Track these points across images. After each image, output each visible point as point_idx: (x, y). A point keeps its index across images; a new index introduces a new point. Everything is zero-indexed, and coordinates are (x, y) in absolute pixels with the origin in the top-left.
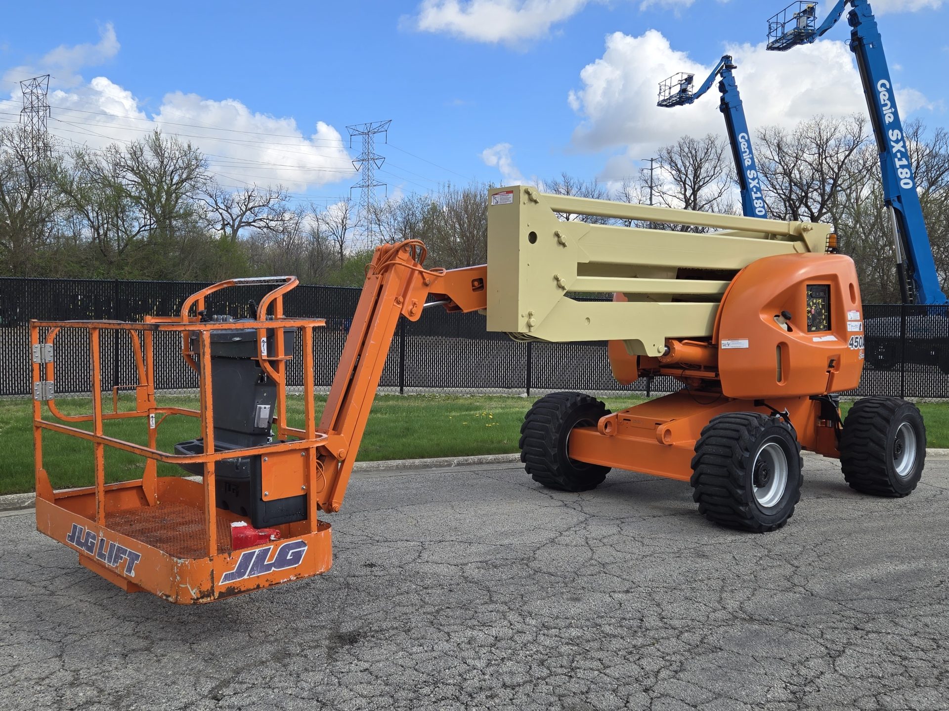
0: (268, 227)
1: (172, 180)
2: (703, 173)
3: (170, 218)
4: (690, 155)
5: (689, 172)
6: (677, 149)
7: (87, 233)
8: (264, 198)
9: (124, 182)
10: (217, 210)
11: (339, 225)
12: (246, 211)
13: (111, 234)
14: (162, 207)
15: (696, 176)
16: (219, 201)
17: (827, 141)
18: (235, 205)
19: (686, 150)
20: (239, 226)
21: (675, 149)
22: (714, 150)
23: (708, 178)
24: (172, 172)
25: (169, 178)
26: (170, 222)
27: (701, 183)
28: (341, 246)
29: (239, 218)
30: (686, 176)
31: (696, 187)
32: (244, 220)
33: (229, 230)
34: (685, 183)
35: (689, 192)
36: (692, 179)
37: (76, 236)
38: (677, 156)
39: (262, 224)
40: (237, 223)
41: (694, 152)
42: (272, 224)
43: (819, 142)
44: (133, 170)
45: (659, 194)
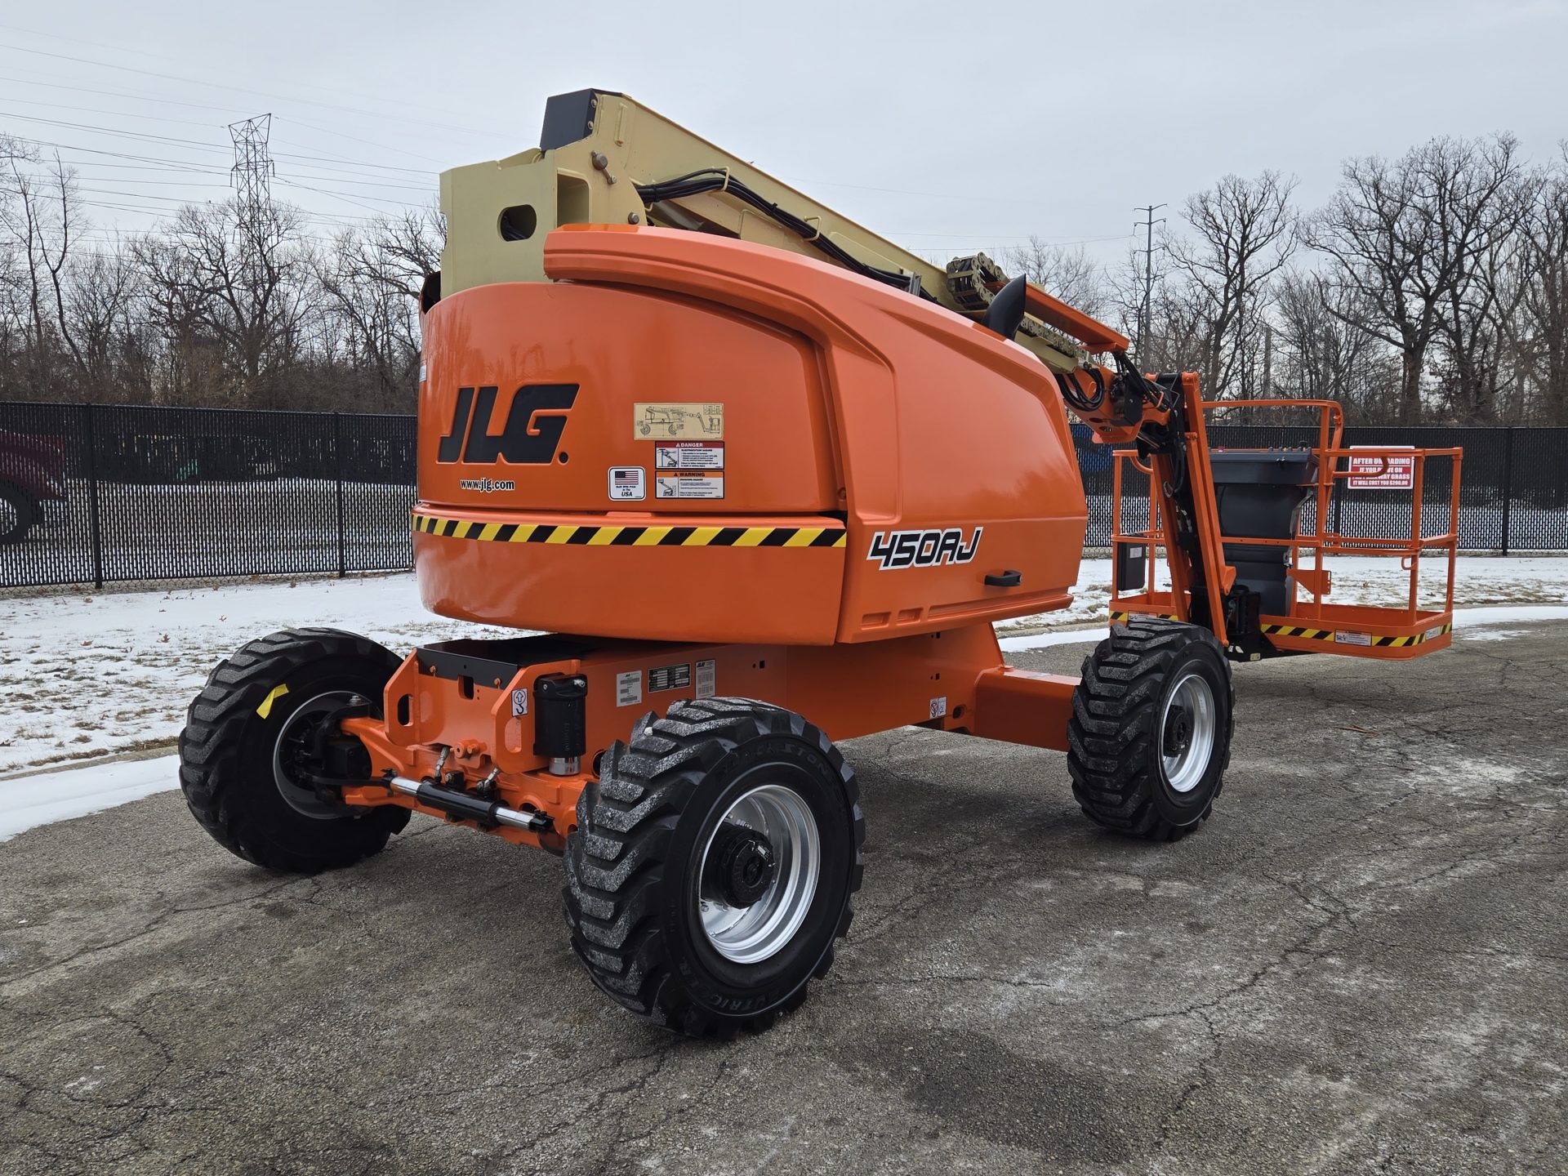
2: (1254, 232)
4: (1235, 203)
5: (1234, 230)
6: (1214, 195)
15: (1245, 237)
19: (1230, 195)
21: (1211, 196)
22: (1272, 196)
23: (1264, 239)
30: (1230, 236)
31: (1246, 252)
34: (1226, 247)
35: (1233, 260)
36: (1239, 241)
38: (1215, 206)
45: (1186, 265)
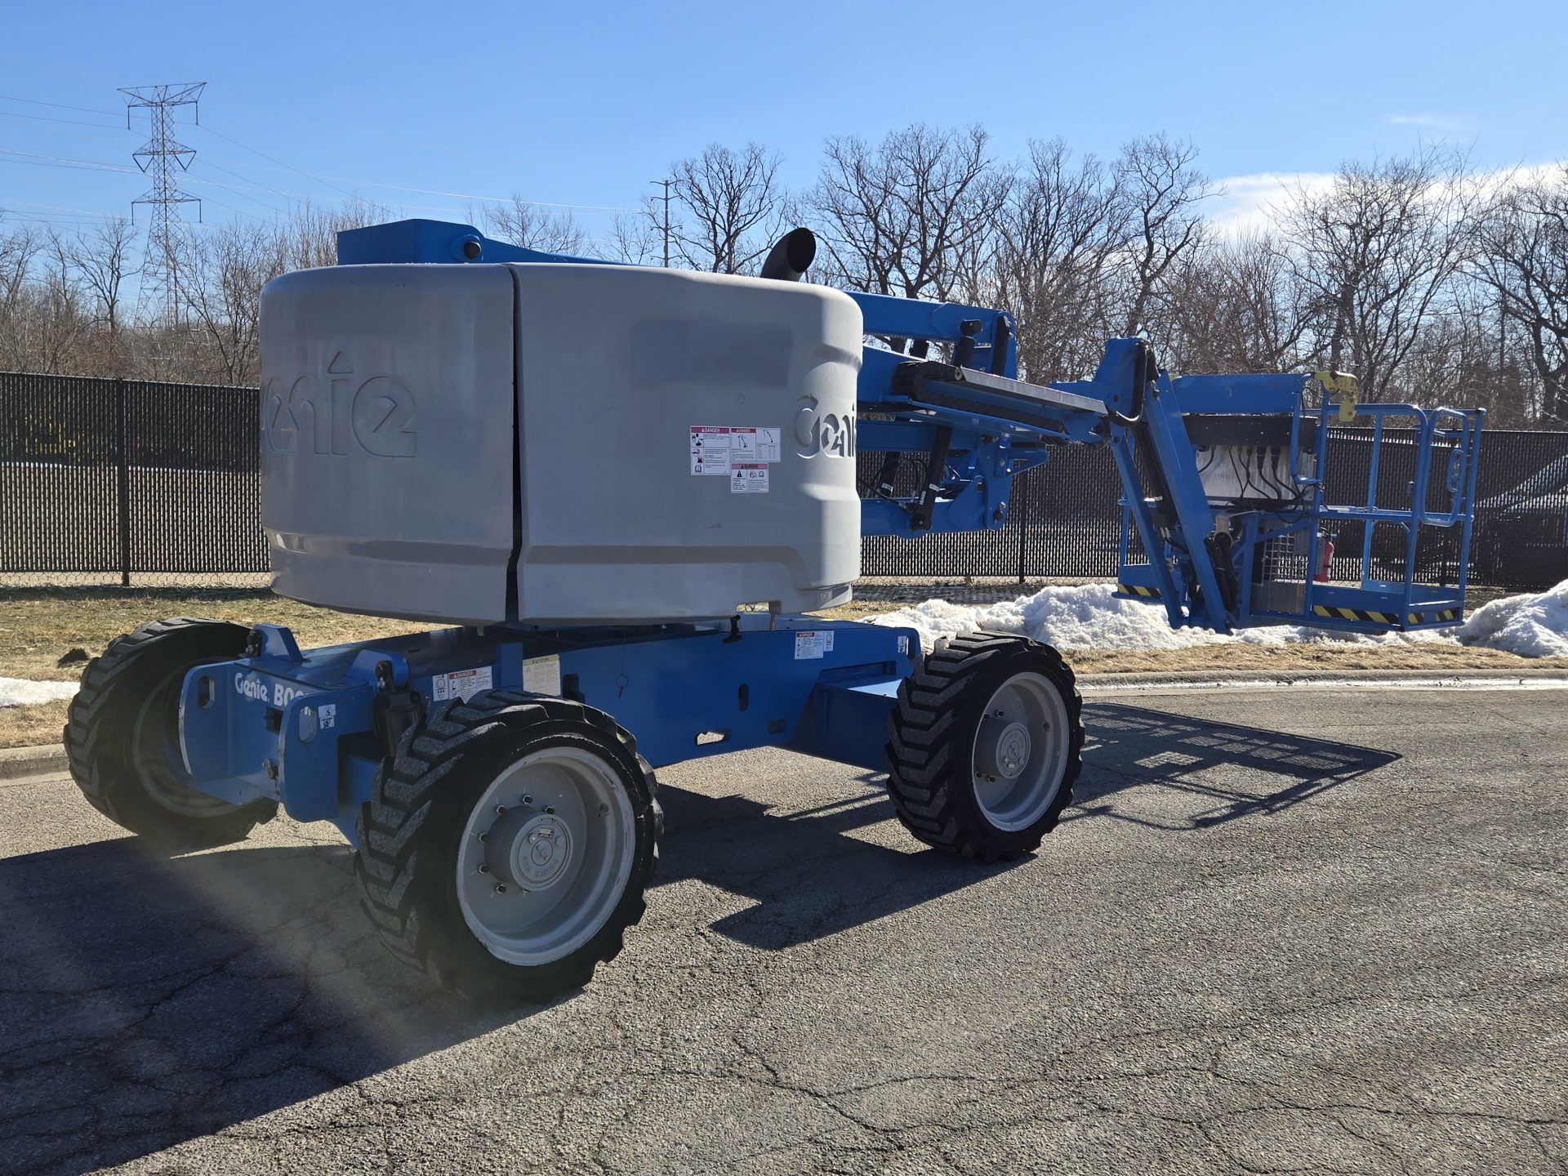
2: (743, 207)
4: (721, 176)
5: (722, 205)
11: (105, 269)
15: (732, 211)
17: (930, 166)
19: (716, 167)
21: (698, 165)
22: (759, 171)
23: (751, 217)
27: (740, 225)
28: (111, 308)
30: (717, 211)
31: (733, 230)
34: (714, 222)
35: (721, 239)
36: (725, 216)
41: (727, 171)
43: (918, 166)
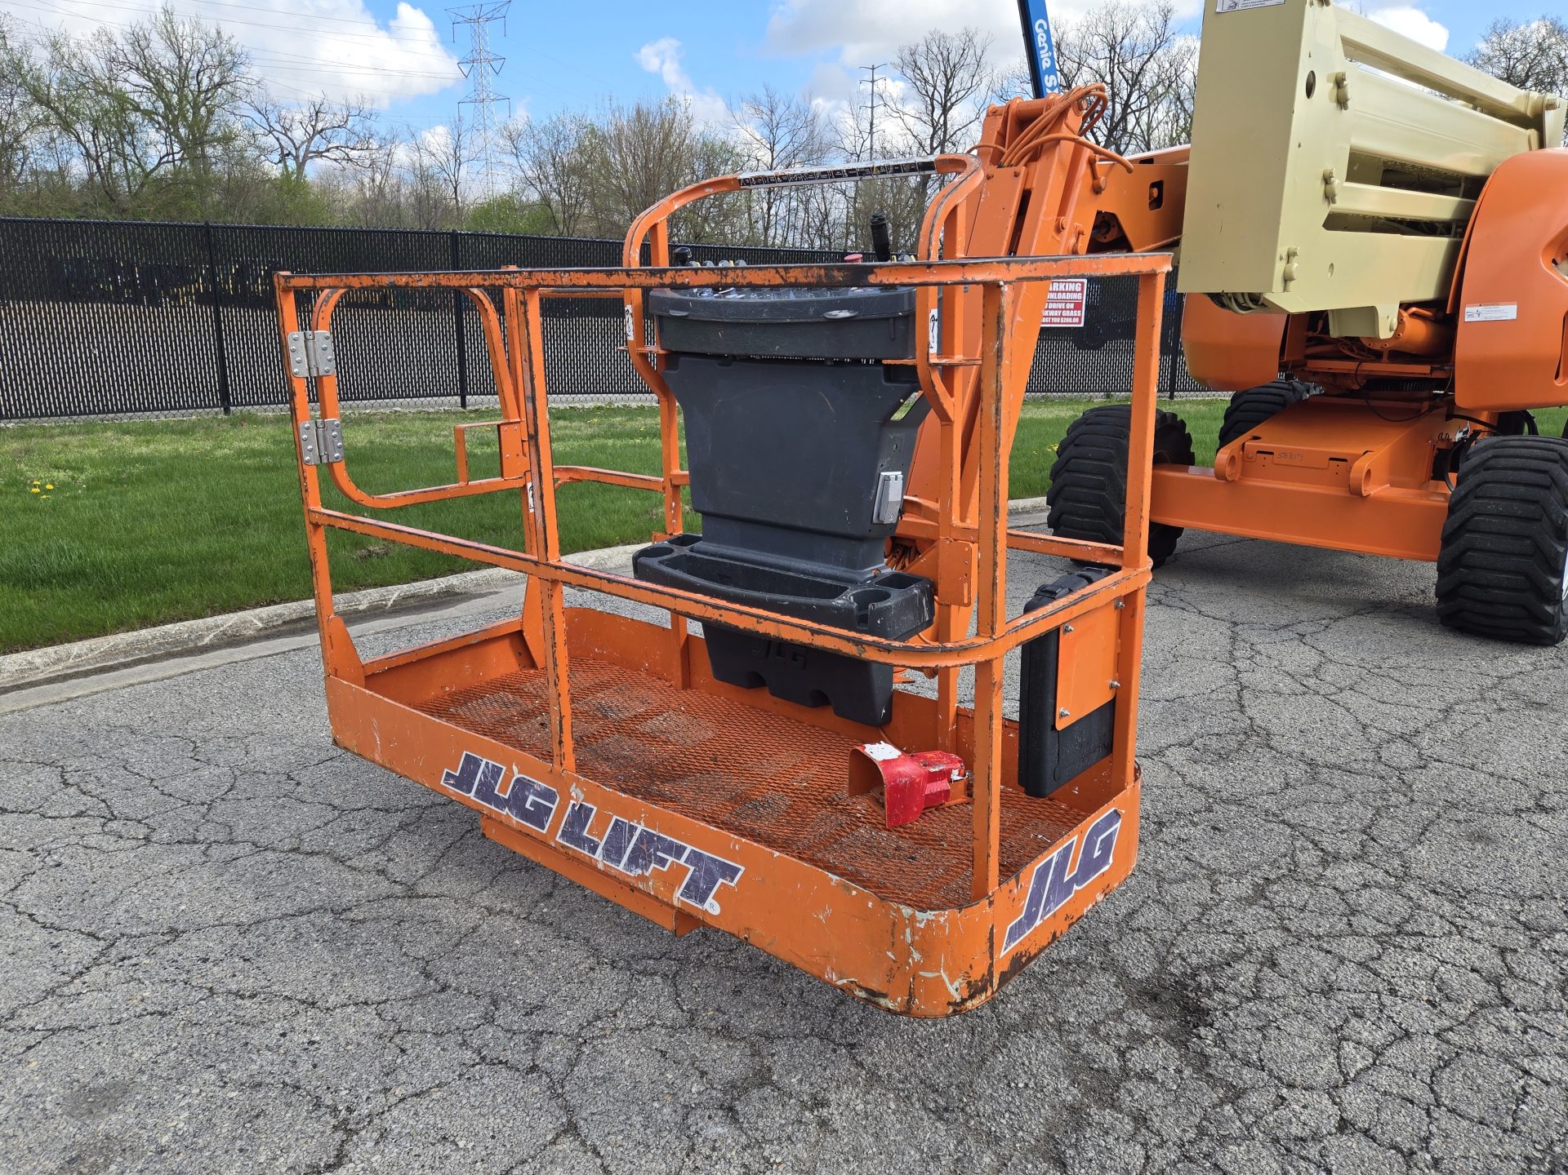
0: (349, 160)
1: (199, 83)
2: (956, 85)
3: (202, 144)
4: (940, 57)
5: (938, 83)
6: (922, 49)
7: (78, 168)
8: (339, 117)
9: (128, 87)
10: (270, 132)
11: (450, 158)
12: (314, 135)
13: (117, 168)
14: (189, 127)
15: (948, 90)
16: (273, 119)
18: (296, 125)
19: (935, 50)
20: (305, 158)
21: (920, 49)
22: (972, 51)
23: (963, 93)
24: (199, 72)
25: (195, 82)
26: (203, 150)
27: (953, 100)
28: (455, 188)
29: (304, 147)
30: (935, 87)
31: (949, 104)
32: (311, 149)
33: (291, 164)
34: (932, 99)
35: (938, 112)
36: (943, 93)
37: (62, 172)
38: (923, 59)
39: (337, 154)
40: (302, 154)
41: (945, 53)
42: (354, 154)
44: (137, 69)
45: (897, 115)
